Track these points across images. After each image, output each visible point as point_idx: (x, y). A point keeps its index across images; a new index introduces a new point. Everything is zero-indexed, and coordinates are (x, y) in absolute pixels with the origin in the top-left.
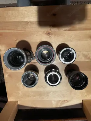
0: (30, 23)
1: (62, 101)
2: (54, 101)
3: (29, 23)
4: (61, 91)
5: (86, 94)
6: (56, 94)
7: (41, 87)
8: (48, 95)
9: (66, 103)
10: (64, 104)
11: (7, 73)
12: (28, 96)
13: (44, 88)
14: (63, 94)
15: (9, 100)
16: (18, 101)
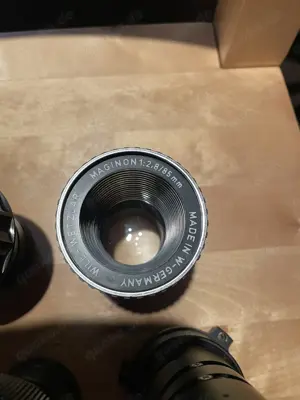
12: (158, 98)
16: (217, 64)
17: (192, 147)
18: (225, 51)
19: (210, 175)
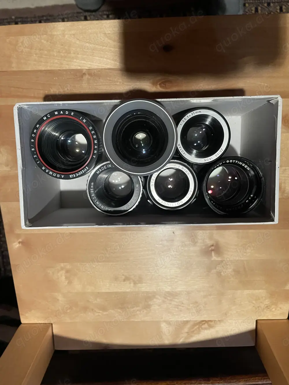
0: (90, 74)
1: (192, 323)
2: (169, 323)
3: (84, 74)
4: (188, 293)
5: (267, 302)
6: (173, 303)
7: (124, 280)
8: (147, 307)
9: (206, 329)
10: (199, 333)
11: (18, 236)
12: (85, 309)
13: (135, 283)
14: (196, 302)
15: (23, 320)
16: (53, 325)
17: (70, 282)
18: (49, 333)
19: (62, 269)
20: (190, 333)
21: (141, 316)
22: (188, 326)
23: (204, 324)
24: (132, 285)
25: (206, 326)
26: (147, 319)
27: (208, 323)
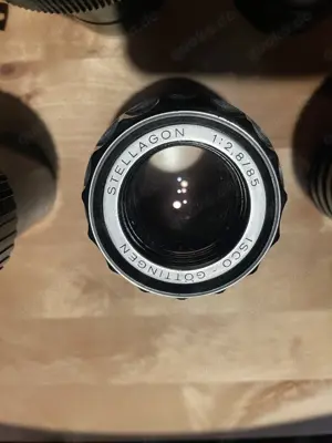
1: (258, 388)
2: (202, 388)
20: (252, 410)
21: (133, 374)
22: (250, 394)
23: (291, 388)
24: (106, 302)
25: (294, 392)
26: (150, 378)
27: (300, 387)
